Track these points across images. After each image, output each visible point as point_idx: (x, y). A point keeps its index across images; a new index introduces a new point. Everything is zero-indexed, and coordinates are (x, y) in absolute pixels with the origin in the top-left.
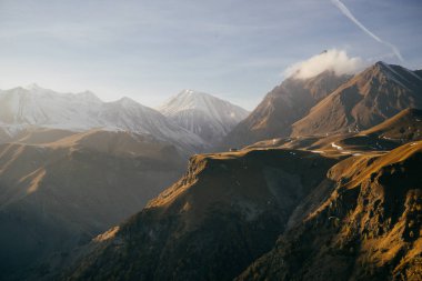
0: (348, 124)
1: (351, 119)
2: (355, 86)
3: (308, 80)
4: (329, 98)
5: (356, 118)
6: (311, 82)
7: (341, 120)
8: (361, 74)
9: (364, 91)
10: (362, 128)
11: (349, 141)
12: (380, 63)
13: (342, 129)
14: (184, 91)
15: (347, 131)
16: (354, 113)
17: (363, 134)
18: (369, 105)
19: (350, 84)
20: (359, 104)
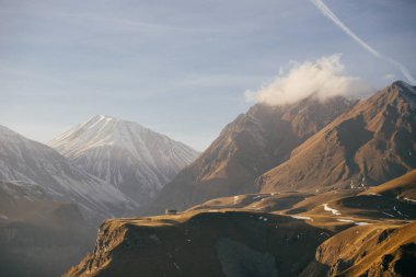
0: (349, 176)
1: (354, 169)
2: (360, 117)
3: (288, 106)
4: (320, 135)
5: (362, 166)
6: (294, 109)
7: (338, 169)
8: (370, 100)
9: (375, 125)
10: (371, 183)
11: (350, 203)
12: (399, 84)
13: (340, 183)
14: (97, 118)
15: (348, 187)
16: (359, 158)
17: (373, 191)
18: (381, 146)
19: (353, 115)
20: (367, 145)
